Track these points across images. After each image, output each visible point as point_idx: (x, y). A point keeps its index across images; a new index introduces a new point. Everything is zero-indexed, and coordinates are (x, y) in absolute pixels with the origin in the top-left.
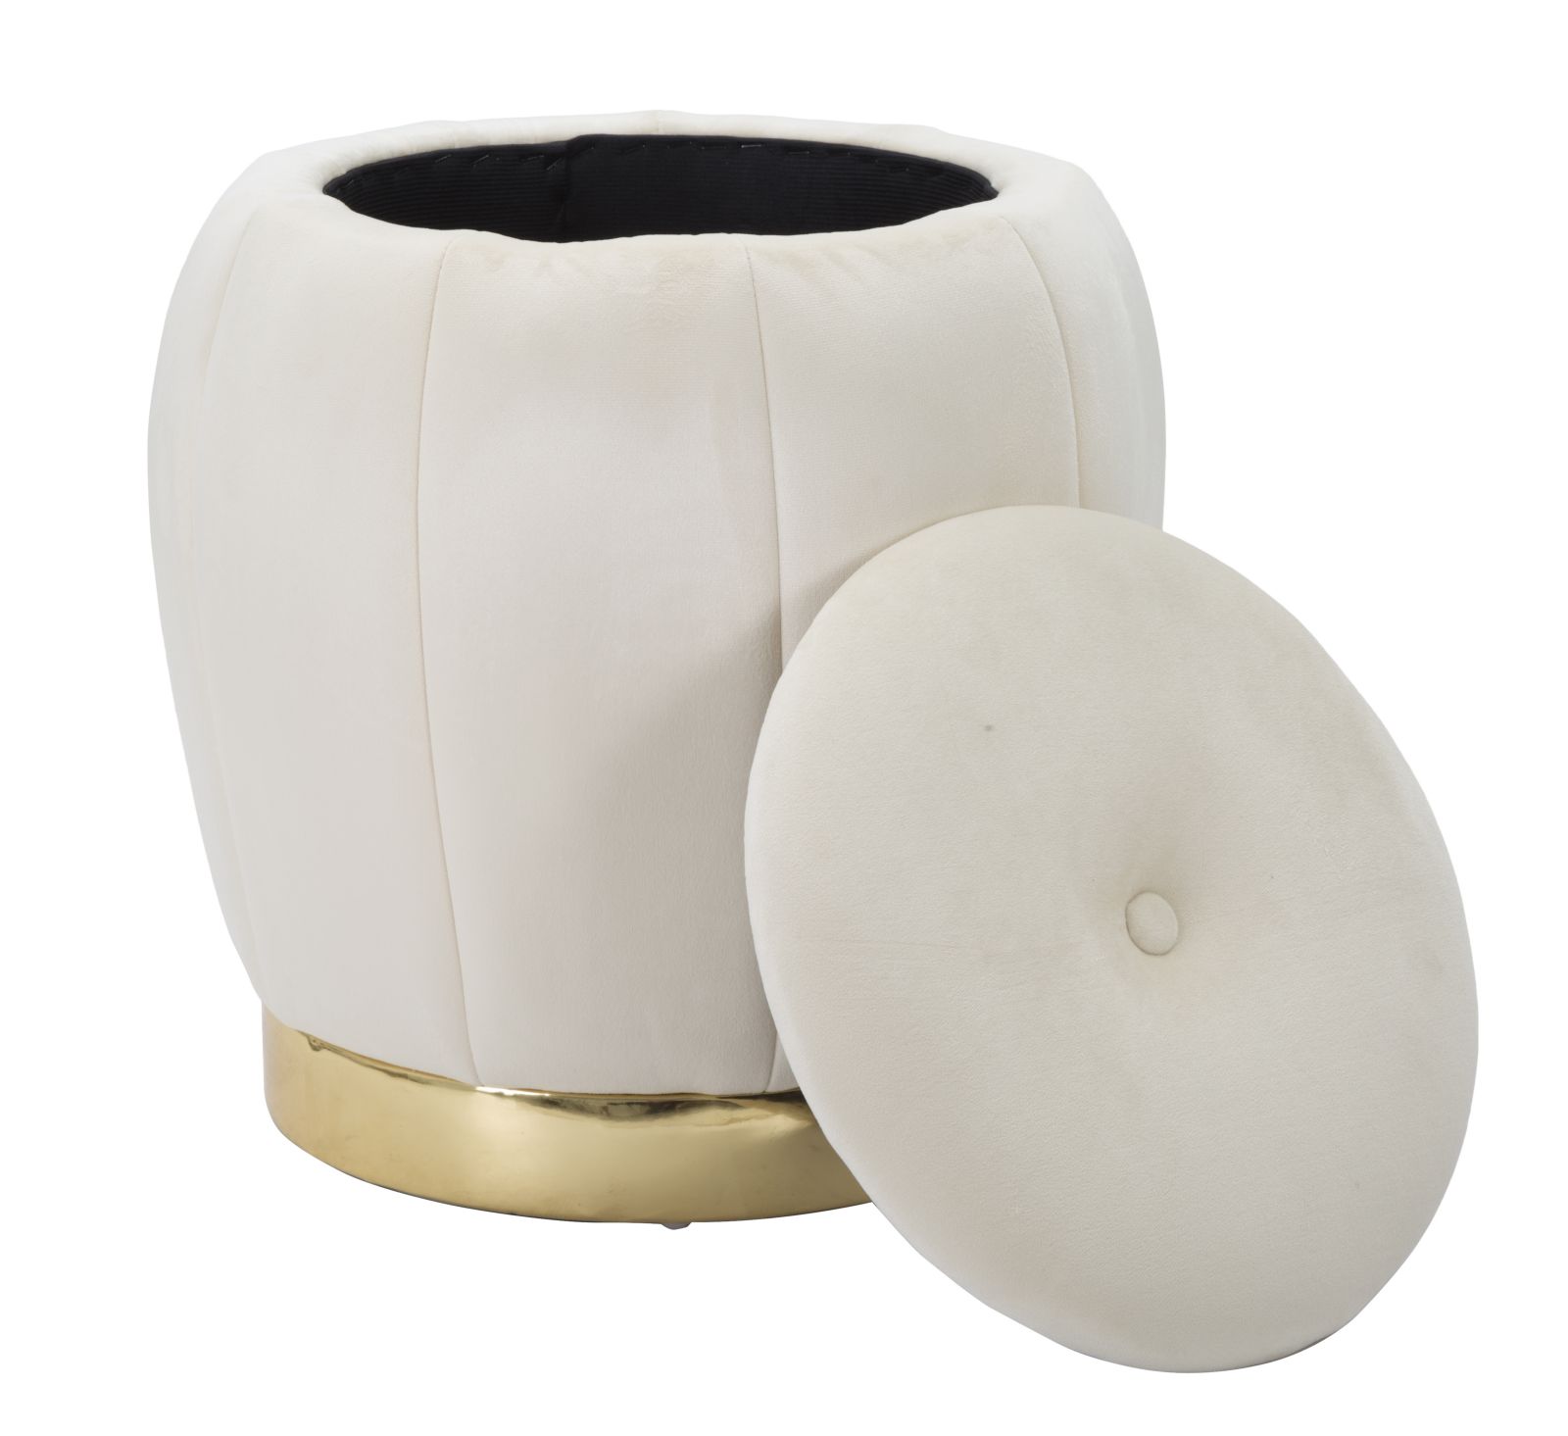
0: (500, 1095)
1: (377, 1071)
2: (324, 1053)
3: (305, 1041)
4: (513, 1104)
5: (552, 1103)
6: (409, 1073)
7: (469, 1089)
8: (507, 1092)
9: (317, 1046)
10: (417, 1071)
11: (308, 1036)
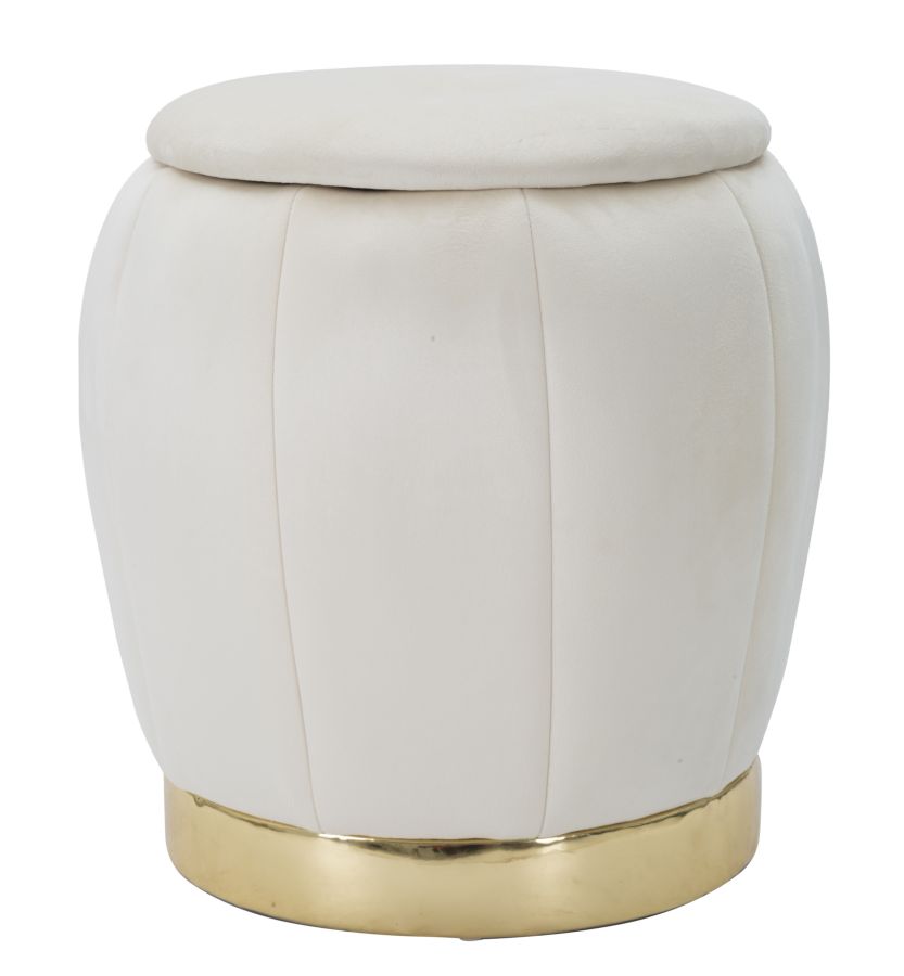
0: (337, 840)
1: (244, 823)
2: (206, 809)
3: (191, 798)
4: (347, 847)
5: (376, 846)
6: (270, 824)
7: (314, 835)
8: (342, 838)
9: (201, 802)
10: (274, 822)
11: (194, 796)
